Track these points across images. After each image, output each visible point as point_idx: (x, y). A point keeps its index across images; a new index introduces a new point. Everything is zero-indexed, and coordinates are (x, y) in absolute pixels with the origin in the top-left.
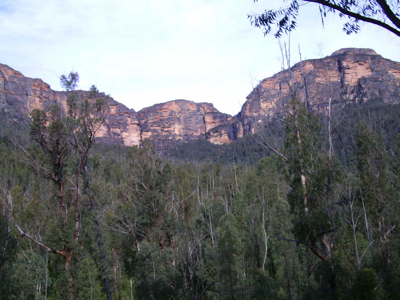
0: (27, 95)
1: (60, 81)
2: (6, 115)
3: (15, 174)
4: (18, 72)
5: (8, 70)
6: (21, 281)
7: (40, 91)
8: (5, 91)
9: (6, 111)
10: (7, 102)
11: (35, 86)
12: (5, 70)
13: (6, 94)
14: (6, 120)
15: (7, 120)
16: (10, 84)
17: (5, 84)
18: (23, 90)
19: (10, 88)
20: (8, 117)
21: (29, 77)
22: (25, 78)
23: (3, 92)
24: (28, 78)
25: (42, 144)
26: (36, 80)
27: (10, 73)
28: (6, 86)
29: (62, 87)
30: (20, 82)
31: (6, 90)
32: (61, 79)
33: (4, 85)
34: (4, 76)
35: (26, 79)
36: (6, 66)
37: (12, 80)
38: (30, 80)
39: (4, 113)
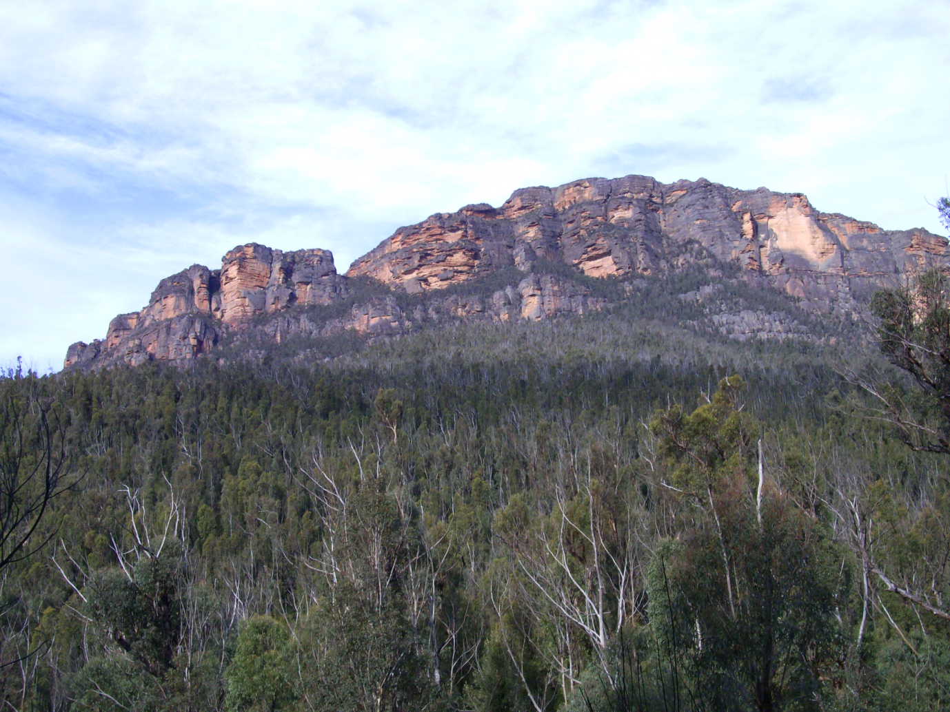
0: (896, 271)
1: (940, 214)
2: (858, 326)
3: (890, 460)
4: (867, 223)
5: (844, 223)
6: (900, 703)
7: (926, 257)
8: (844, 272)
9: (856, 319)
10: (854, 298)
11: (912, 247)
12: (838, 226)
13: (849, 280)
14: (859, 338)
15: (862, 339)
16: (853, 255)
17: (842, 257)
18: (886, 261)
19: (855, 263)
20: (861, 331)
21: (894, 229)
22: (886, 233)
23: (842, 277)
24: (893, 233)
25: (911, 370)
26: (911, 233)
27: (850, 229)
28: (845, 262)
29: (947, 227)
30: (876, 245)
31: (848, 270)
32: (940, 209)
33: (840, 259)
34: (838, 240)
35: (887, 236)
36: (837, 215)
37: (858, 244)
38: (897, 236)
39: (853, 324)
